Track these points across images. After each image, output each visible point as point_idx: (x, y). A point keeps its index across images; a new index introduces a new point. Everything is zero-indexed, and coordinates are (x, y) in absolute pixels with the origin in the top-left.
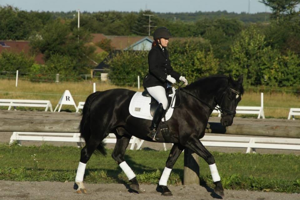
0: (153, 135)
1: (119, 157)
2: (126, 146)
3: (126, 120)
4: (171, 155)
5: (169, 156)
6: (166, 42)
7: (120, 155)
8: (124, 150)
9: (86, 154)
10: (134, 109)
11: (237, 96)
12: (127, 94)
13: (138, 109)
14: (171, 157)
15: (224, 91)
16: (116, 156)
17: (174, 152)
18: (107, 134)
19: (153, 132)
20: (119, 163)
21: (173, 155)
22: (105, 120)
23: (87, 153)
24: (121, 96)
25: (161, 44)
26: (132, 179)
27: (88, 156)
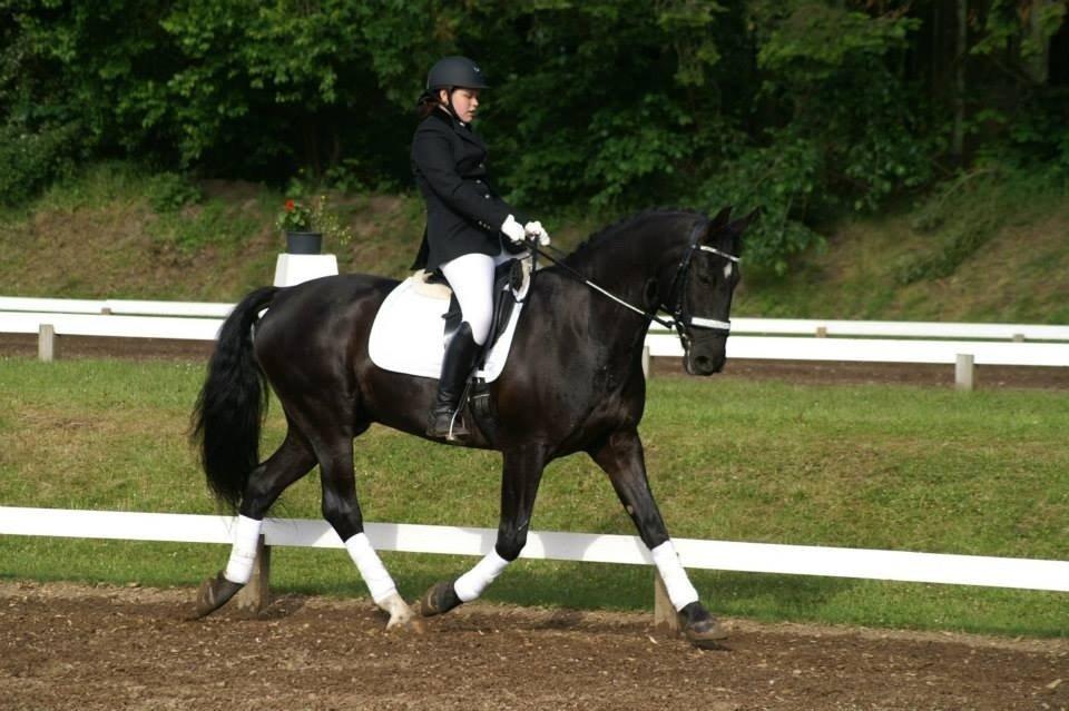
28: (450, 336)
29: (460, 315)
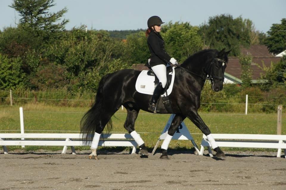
0: (154, 109)
1: (130, 128)
2: (135, 118)
3: (133, 96)
4: (173, 124)
5: (171, 125)
6: (159, 28)
7: (130, 126)
8: (134, 121)
9: (100, 126)
10: (140, 87)
11: (223, 64)
12: (133, 73)
13: (144, 87)
14: (173, 126)
15: (211, 61)
16: (127, 126)
17: (176, 122)
18: (118, 108)
19: (153, 106)
20: (130, 132)
21: (175, 124)
22: (116, 97)
23: (102, 125)
24: (128, 75)
25: (155, 31)
26: (141, 145)
27: (102, 128)
28: (156, 86)
29: (159, 81)
